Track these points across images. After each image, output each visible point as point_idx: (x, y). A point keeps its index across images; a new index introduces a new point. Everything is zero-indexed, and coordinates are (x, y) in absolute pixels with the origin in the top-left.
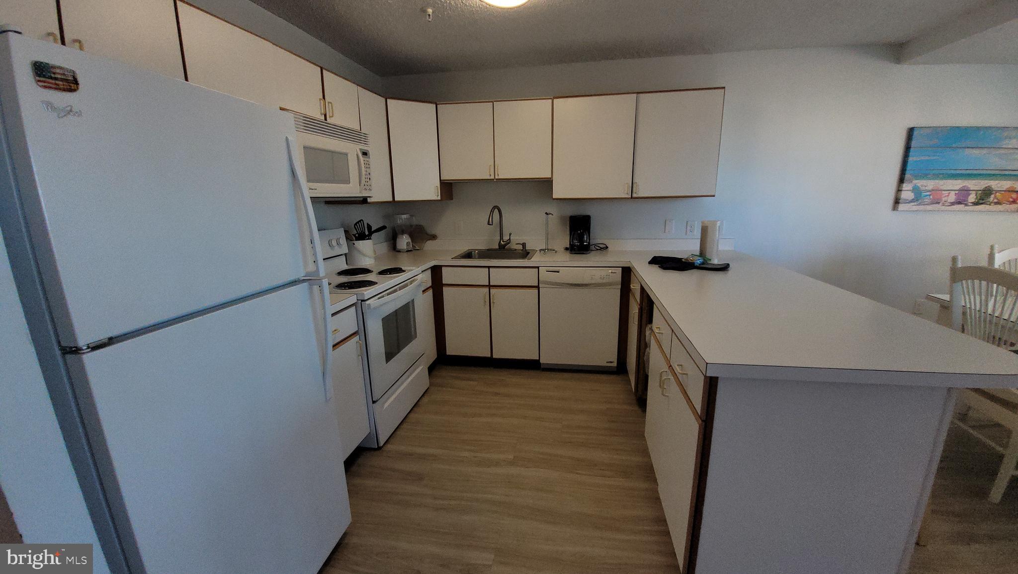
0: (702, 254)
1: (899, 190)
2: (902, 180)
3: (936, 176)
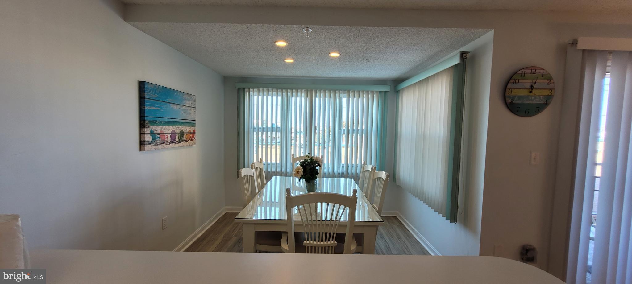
2: (142, 125)
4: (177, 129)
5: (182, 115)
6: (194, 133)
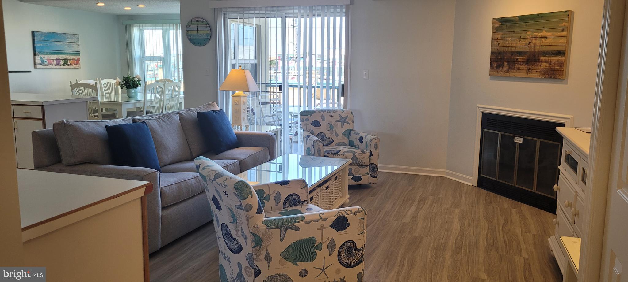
1: (35, 59)
2: (35, 55)
3: (47, 53)
6: (78, 60)
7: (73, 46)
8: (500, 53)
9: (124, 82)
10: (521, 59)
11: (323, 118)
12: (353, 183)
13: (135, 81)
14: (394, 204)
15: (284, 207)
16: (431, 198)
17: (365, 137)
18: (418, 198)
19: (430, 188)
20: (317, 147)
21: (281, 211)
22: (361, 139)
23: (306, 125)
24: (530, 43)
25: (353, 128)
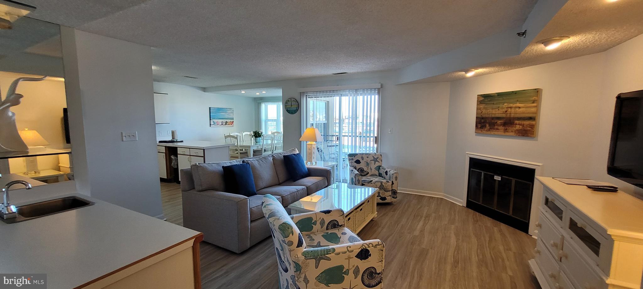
0: (173, 138)
1: (210, 122)
2: (210, 120)
3: (217, 119)
4: (224, 121)
5: (227, 116)
6: (233, 122)
7: (230, 115)
8: (483, 118)
9: (254, 134)
10: (499, 122)
11: (363, 158)
12: (381, 201)
13: (259, 134)
14: (408, 219)
15: (327, 229)
16: (433, 215)
17: (389, 172)
18: (425, 214)
19: (433, 206)
20: (357, 178)
21: (324, 233)
22: (386, 173)
23: (352, 162)
24: (506, 111)
25: (382, 165)
